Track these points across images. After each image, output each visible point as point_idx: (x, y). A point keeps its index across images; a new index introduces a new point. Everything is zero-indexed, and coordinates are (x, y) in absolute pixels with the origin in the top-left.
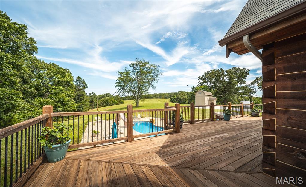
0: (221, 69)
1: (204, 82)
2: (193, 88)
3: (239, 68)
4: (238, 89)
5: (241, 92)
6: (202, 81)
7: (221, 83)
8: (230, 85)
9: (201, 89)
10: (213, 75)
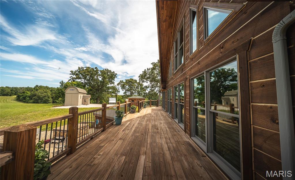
0: (96, 68)
1: (77, 78)
2: (62, 83)
3: (110, 71)
4: (109, 88)
5: (110, 90)
6: (75, 76)
7: (95, 81)
8: (103, 84)
9: (73, 85)
10: (88, 72)
